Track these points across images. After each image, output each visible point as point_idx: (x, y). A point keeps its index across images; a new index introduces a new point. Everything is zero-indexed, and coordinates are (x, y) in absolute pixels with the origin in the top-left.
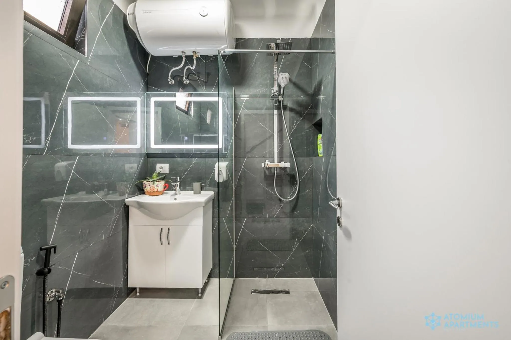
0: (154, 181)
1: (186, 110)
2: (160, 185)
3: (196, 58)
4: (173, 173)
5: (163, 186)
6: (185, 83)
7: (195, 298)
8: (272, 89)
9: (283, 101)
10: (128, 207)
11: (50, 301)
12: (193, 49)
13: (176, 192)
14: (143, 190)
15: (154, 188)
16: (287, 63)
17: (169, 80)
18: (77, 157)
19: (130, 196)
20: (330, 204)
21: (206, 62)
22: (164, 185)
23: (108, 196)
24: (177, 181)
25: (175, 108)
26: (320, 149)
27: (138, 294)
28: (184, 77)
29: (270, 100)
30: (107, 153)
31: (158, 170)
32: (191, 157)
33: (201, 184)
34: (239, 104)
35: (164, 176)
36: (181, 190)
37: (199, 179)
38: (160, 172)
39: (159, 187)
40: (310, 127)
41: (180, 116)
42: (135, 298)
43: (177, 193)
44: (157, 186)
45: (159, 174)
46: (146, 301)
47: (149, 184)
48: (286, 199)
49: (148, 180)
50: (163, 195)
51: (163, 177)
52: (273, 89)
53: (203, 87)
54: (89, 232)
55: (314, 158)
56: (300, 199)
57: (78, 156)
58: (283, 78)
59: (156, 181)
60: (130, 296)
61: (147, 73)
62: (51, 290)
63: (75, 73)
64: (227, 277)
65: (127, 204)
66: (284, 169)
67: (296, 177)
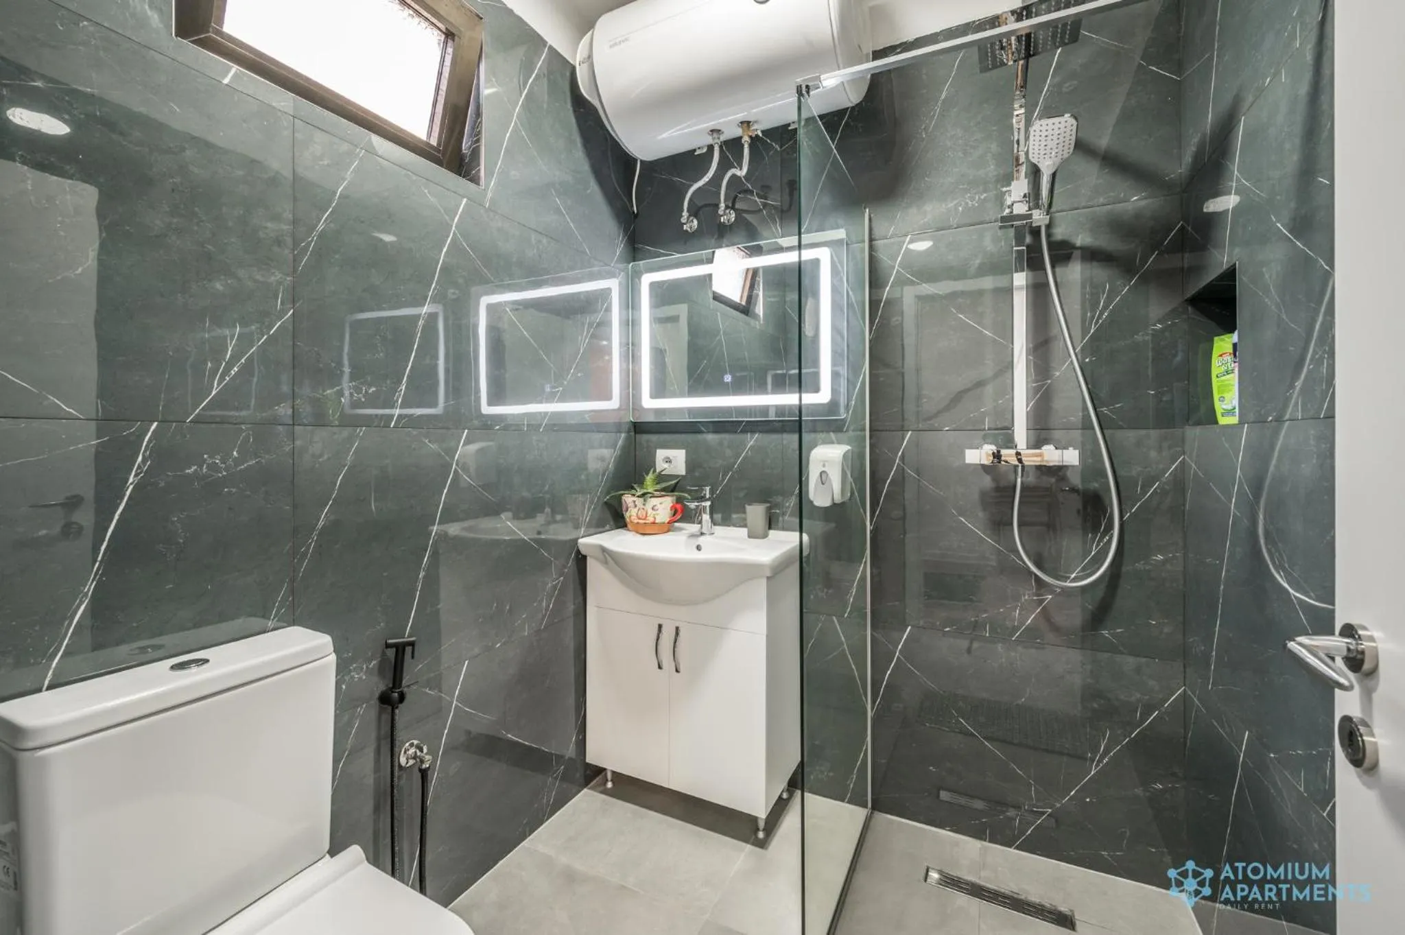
0: (646, 496)
1: (744, 303)
2: (662, 507)
3: (749, 142)
4: (697, 474)
5: (669, 508)
6: (726, 222)
7: (746, 841)
8: (1004, 189)
9: (1049, 227)
10: (585, 557)
11: (408, 765)
12: (741, 116)
13: (702, 528)
14: (622, 517)
15: (647, 514)
16: (1067, 88)
17: (683, 220)
18: (463, 432)
19: (592, 530)
20: (1290, 651)
21: (783, 148)
22: (672, 507)
23: (552, 527)
24: (703, 499)
25: (711, 300)
26: (1225, 395)
27: (610, 785)
28: (722, 205)
29: (999, 231)
30: (533, 422)
31: (661, 465)
32: (744, 431)
33: (769, 509)
34: (885, 258)
35: (673, 482)
36: (714, 523)
37: (764, 495)
38: (662, 471)
39: (658, 512)
40: (1173, 311)
41: (725, 320)
42: (602, 792)
43: (704, 530)
44: (653, 509)
45: (661, 478)
46: (624, 810)
47: (634, 502)
48: (1066, 579)
49: (633, 492)
50: (670, 533)
51: (671, 486)
52: (1008, 189)
53: (773, 223)
54: (510, 610)
55: (1194, 433)
56: (1125, 586)
57: (466, 431)
58: (1049, 138)
59: (650, 495)
60: (592, 784)
61: (634, 212)
62: (410, 741)
63: (457, 232)
64: (846, 800)
65: (583, 551)
66: (1057, 472)
67: (1107, 502)
